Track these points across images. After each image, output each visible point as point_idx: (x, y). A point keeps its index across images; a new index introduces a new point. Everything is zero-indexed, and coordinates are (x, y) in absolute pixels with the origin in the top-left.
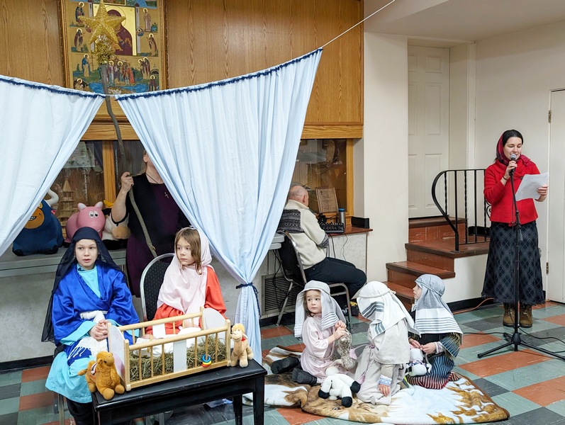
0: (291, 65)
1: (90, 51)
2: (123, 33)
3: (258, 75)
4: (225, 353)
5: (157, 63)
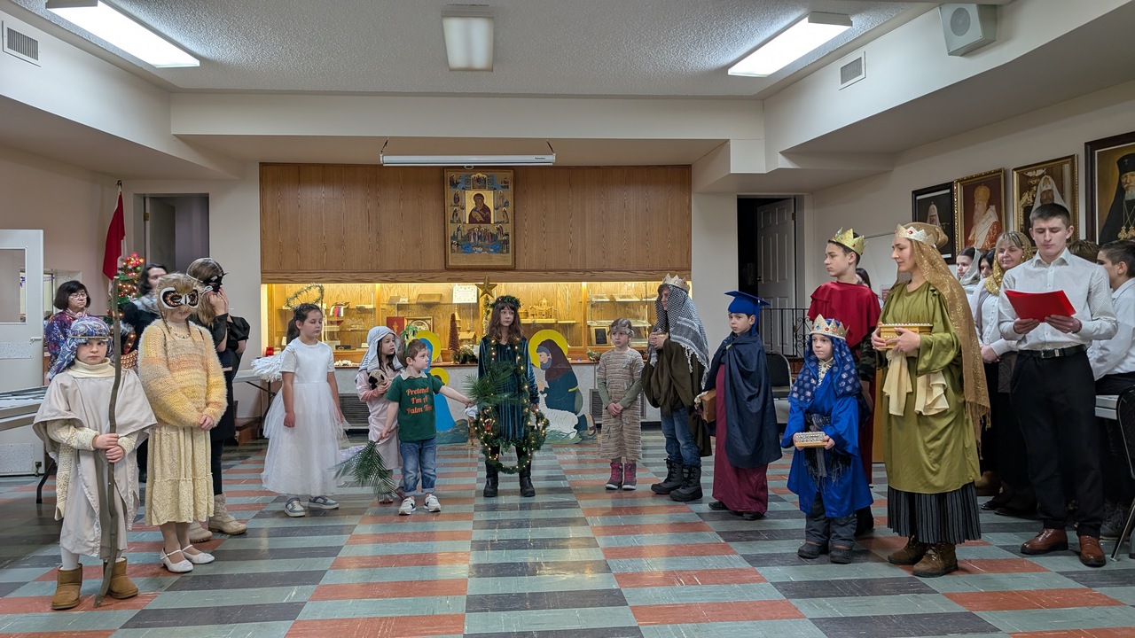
2: (486, 209)
5: (508, 228)
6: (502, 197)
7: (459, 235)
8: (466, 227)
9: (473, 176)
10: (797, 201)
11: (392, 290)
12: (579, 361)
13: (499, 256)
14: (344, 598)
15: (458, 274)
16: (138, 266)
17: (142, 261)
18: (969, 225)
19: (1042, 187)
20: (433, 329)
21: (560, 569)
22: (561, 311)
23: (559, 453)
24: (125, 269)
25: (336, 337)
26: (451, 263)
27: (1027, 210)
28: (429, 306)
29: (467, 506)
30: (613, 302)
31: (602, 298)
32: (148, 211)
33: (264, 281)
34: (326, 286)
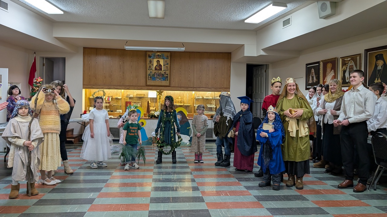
2: (160, 65)
5: (168, 72)
6: (166, 61)
7: (151, 74)
8: (154, 71)
9: (156, 54)
10: (267, 66)
11: (128, 92)
12: (191, 118)
13: (165, 82)
14: (109, 197)
15: (150, 87)
16: (40, 81)
17: (42, 80)
18: (324, 76)
19: (350, 64)
20: (141, 106)
21: (182, 189)
22: (185, 101)
23: (183, 149)
24: (36, 82)
25: (108, 108)
26: (148, 84)
27: (344, 72)
28: (140, 98)
29: (151, 167)
30: (203, 98)
31: (199, 97)
32: (44, 63)
33: (84, 88)
34: (105, 90)
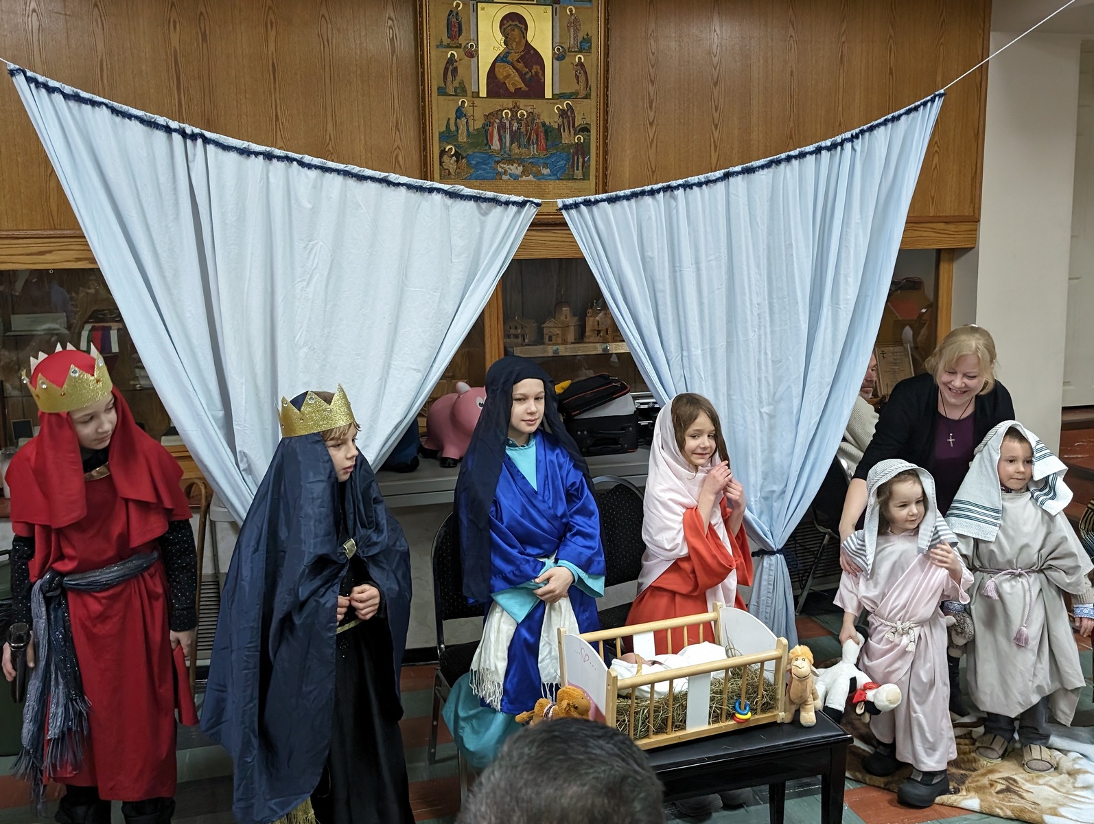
0: (882, 128)
1: (469, 93)
2: (532, 57)
3: (818, 151)
4: (773, 698)
5: (586, 112)
